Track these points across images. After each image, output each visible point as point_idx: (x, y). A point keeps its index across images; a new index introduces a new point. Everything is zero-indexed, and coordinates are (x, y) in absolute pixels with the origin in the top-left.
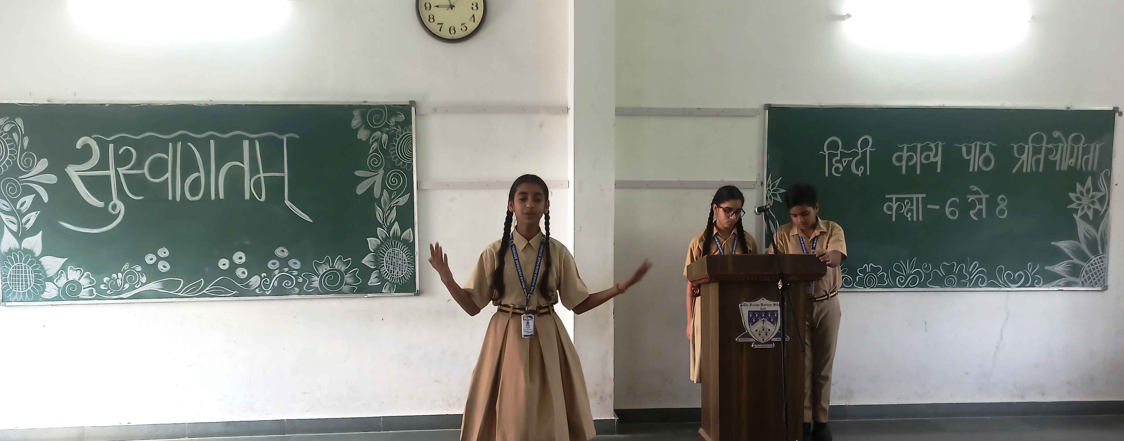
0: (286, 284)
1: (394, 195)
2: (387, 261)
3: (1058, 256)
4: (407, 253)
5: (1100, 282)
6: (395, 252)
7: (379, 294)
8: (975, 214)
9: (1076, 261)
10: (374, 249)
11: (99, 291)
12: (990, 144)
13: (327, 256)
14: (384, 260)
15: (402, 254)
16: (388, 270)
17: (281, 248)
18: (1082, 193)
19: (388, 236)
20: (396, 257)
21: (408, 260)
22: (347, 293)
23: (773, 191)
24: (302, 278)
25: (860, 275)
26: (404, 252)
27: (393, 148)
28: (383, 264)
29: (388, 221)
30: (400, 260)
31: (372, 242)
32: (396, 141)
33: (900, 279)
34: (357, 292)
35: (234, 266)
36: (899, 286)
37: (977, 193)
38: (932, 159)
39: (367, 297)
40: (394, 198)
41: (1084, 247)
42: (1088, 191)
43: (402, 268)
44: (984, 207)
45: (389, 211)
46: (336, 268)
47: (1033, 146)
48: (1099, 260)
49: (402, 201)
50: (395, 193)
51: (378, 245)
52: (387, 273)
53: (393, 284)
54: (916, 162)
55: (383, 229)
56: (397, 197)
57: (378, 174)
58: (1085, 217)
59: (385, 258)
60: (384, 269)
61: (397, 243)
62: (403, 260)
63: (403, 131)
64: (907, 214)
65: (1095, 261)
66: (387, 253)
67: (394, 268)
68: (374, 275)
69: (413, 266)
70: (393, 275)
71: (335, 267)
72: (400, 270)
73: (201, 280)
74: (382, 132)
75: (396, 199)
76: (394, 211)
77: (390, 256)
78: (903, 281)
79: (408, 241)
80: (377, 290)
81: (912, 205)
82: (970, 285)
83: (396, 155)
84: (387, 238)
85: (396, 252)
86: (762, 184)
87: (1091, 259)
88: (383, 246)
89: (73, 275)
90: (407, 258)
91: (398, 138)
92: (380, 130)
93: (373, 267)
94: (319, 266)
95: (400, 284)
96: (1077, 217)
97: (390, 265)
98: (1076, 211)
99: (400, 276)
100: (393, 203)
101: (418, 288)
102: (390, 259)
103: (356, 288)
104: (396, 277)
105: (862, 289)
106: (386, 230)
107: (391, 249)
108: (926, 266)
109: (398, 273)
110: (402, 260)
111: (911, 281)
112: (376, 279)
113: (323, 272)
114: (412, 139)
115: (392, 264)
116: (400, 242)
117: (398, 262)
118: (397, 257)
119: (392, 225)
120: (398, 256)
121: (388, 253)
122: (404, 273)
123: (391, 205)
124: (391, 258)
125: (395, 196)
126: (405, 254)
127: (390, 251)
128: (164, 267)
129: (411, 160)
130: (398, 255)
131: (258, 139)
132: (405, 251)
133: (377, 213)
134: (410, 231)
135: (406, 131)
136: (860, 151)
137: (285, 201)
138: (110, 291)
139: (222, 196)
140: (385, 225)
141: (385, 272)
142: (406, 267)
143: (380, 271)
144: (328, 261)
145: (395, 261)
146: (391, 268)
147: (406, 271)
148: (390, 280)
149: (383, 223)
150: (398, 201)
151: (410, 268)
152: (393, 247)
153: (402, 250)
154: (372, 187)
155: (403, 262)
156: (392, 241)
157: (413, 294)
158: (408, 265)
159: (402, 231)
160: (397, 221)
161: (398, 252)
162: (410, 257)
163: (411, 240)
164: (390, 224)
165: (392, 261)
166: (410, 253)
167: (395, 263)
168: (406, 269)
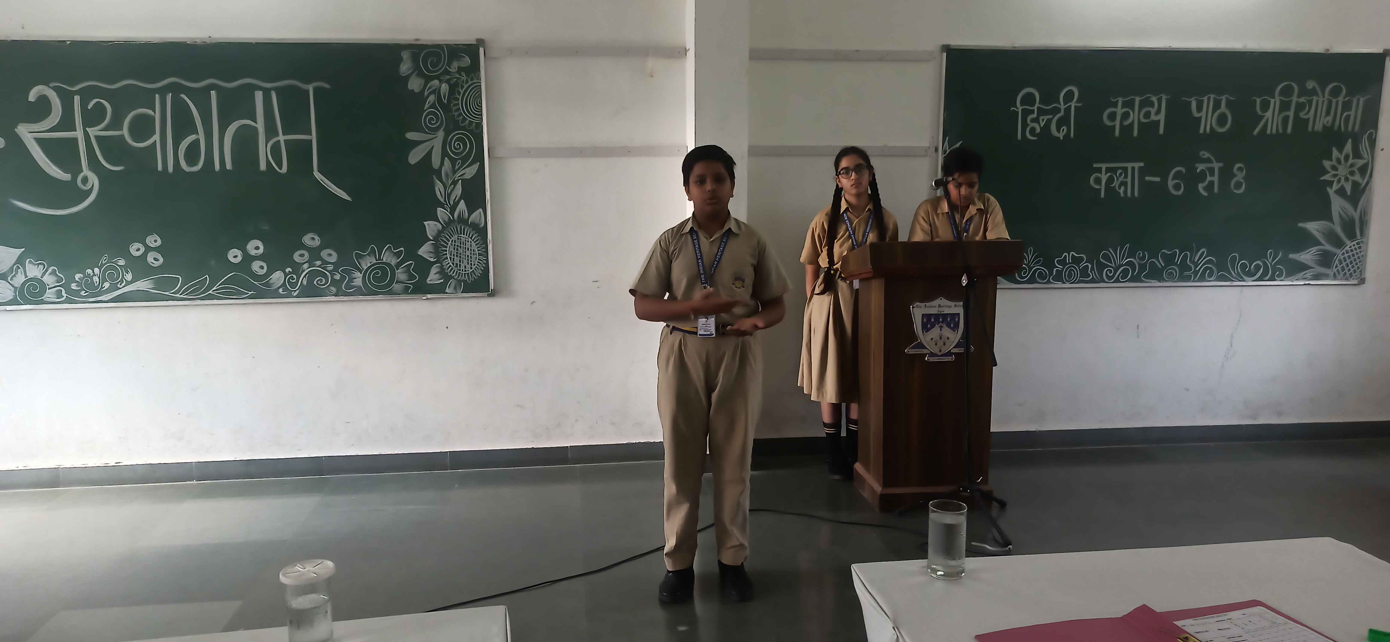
0: (319, 282)
1: (458, 164)
2: (451, 251)
3: (1306, 241)
4: (477, 241)
5: (1356, 274)
6: (461, 239)
7: (441, 294)
8: (1205, 189)
9: (1328, 247)
10: (434, 237)
11: (69, 291)
12: (1227, 98)
13: (373, 245)
14: (447, 250)
15: (471, 242)
16: (453, 264)
17: (310, 235)
18: (1339, 161)
19: (452, 218)
20: (463, 247)
21: (478, 250)
22: (400, 293)
24: (340, 274)
25: (1058, 267)
27: (457, 102)
28: (446, 256)
29: (451, 199)
30: (468, 250)
31: (431, 227)
32: (459, 94)
33: (1108, 272)
34: (413, 292)
35: (248, 259)
36: (1106, 280)
37: (1208, 160)
38: (1153, 117)
39: (424, 298)
40: (459, 169)
41: (1338, 230)
42: (1347, 158)
43: (471, 261)
44: (1216, 179)
45: (453, 186)
46: (384, 260)
47: (1281, 100)
48: (1357, 246)
49: (470, 172)
50: (459, 162)
51: (439, 231)
52: (451, 268)
53: (459, 282)
54: (1133, 122)
55: (446, 210)
56: (463, 168)
57: (437, 137)
58: (1341, 192)
59: (448, 248)
60: (447, 262)
61: (464, 228)
62: (472, 250)
63: (469, 80)
64: (1120, 188)
65: (1351, 247)
66: (450, 242)
67: (460, 262)
68: (434, 270)
69: (485, 258)
70: (460, 270)
71: (382, 260)
72: (468, 264)
73: (205, 277)
74: (441, 81)
75: (461, 170)
76: (459, 187)
77: (455, 245)
78: (1112, 274)
79: (478, 225)
80: (439, 290)
81: (1126, 177)
82: (1194, 279)
83: (460, 112)
84: (450, 222)
85: (463, 240)
86: (936, 150)
87: (1347, 245)
88: (445, 231)
89: (34, 271)
91: (462, 89)
92: (437, 77)
93: (432, 260)
94: (361, 258)
95: (469, 281)
96: (1331, 191)
97: (455, 257)
98: (1330, 184)
99: (468, 271)
100: (458, 176)
101: (492, 287)
102: (454, 249)
103: (410, 287)
104: (464, 272)
105: (1059, 285)
106: (449, 210)
107: (456, 236)
108: (1141, 254)
109: (465, 268)
111: (1121, 274)
112: (437, 276)
113: (367, 266)
114: (481, 91)
115: (457, 256)
116: (468, 227)
117: (465, 253)
118: (464, 246)
119: (456, 204)
120: (465, 245)
121: (452, 241)
122: (474, 267)
123: (455, 178)
124: (456, 247)
125: (459, 166)
126: (475, 242)
127: (454, 238)
128: (154, 259)
129: (480, 118)
130: (465, 243)
131: (276, 89)
133: (437, 189)
134: (480, 213)
135: (472, 79)
136: (1063, 107)
137: (314, 173)
138: (84, 292)
139: (229, 166)
140: (447, 204)
141: (448, 265)
142: (476, 259)
143: (442, 264)
144: (373, 251)
145: (462, 251)
146: (457, 260)
147: (476, 264)
148: (456, 275)
149: (445, 201)
150: (464, 173)
151: (482, 261)
152: (459, 233)
153: (470, 237)
154: (429, 154)
155: (472, 252)
156: (457, 226)
157: (486, 294)
158: (479, 257)
159: (470, 212)
160: (463, 199)
161: (465, 239)
162: (481, 247)
163: (482, 223)
164: (454, 202)
165: (457, 252)
166: (480, 241)
167: (462, 254)
168: (477, 262)
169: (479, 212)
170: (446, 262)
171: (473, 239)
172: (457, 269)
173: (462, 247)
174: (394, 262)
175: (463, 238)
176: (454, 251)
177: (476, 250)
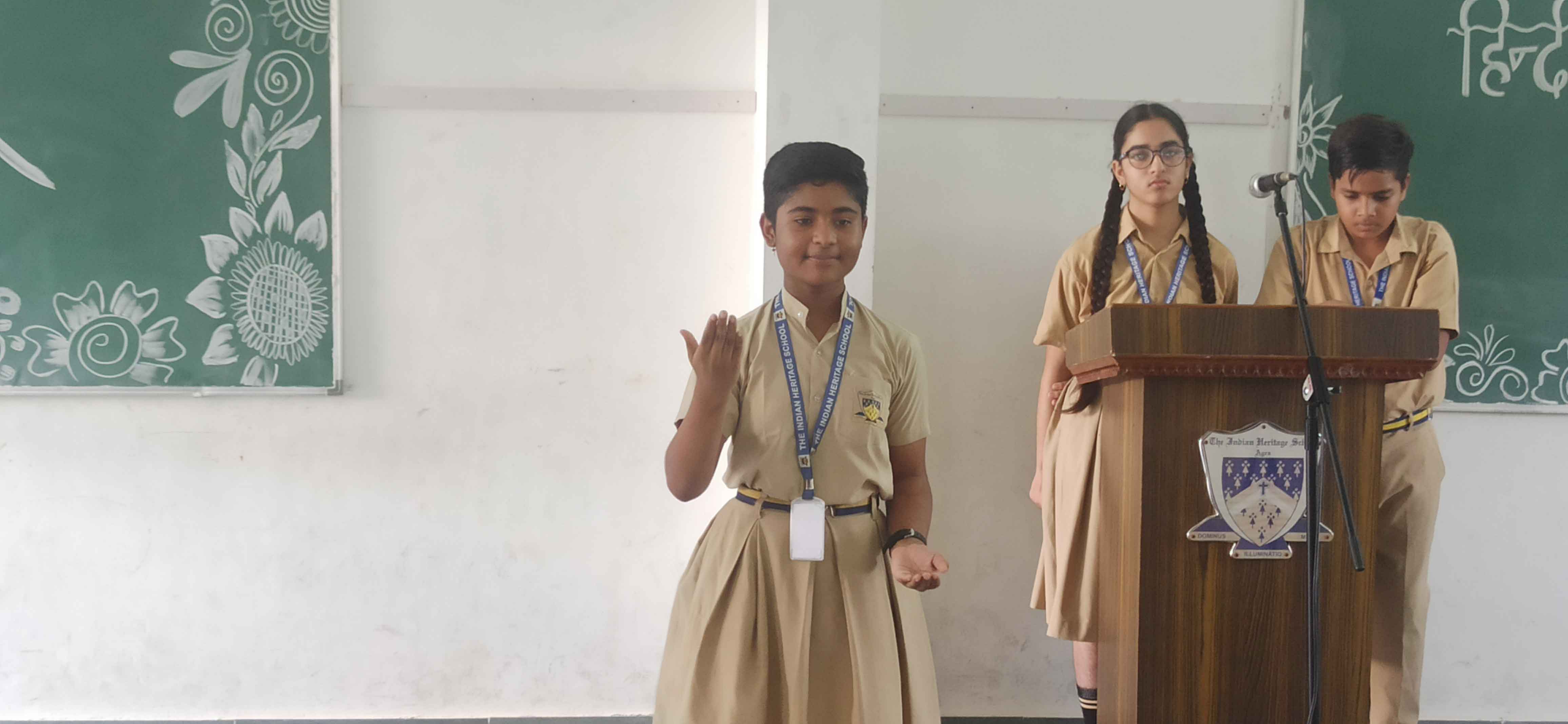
1: (277, 119)
2: (256, 299)
4: (309, 278)
6: (277, 274)
7: (233, 387)
10: (221, 268)
13: (94, 283)
14: (246, 296)
15: (297, 280)
16: (259, 324)
19: (259, 230)
20: (281, 290)
21: (313, 298)
22: (145, 382)
23: (1317, 133)
24: (24, 338)
25: (1548, 369)
26: (302, 277)
28: (243, 309)
29: (258, 190)
30: (291, 296)
31: (216, 247)
34: (173, 382)
39: (197, 394)
43: (296, 320)
45: (264, 163)
46: (117, 314)
49: (300, 135)
50: (280, 114)
51: (231, 255)
52: (253, 333)
53: (270, 362)
55: (248, 212)
56: (287, 126)
57: (234, 61)
59: (250, 290)
60: (246, 322)
61: (285, 250)
62: (300, 298)
66: (255, 278)
67: (273, 319)
68: (220, 336)
69: (327, 316)
70: (272, 338)
71: (113, 313)
72: (290, 325)
75: (282, 129)
76: (277, 164)
77: (263, 286)
79: (313, 245)
80: (227, 377)
83: (283, 12)
84: (256, 237)
85: (282, 276)
86: (1287, 112)
88: (244, 257)
90: (312, 293)
93: (216, 315)
94: (69, 308)
95: (291, 360)
97: (264, 311)
99: (290, 340)
100: (275, 143)
101: (337, 374)
102: (262, 294)
103: (168, 371)
104: (280, 343)
106: (254, 213)
107: (267, 268)
109: (284, 333)
110: (297, 298)
112: (225, 349)
113: (80, 324)
115: (268, 309)
116: (292, 249)
117: (285, 302)
118: (284, 289)
119: (269, 201)
120: (286, 287)
121: (258, 278)
122: (301, 333)
123: (268, 147)
124: (266, 291)
125: (278, 122)
126: (306, 281)
127: (265, 271)
129: (326, 25)
130: (286, 282)
132: (304, 275)
133: (230, 168)
134: (319, 220)
136: (1559, 30)
140: (250, 201)
141: (250, 327)
142: (307, 319)
143: (235, 326)
144: (94, 295)
145: (278, 300)
146: (266, 318)
147: (307, 326)
148: (264, 350)
149: (247, 194)
150: (287, 137)
151: (319, 320)
152: (274, 261)
153: (297, 269)
154: (217, 97)
155: (300, 302)
156: (271, 246)
157: (324, 390)
158: (315, 312)
159: (299, 217)
160: (284, 191)
161: (286, 274)
162: (319, 290)
163: (321, 242)
164: (265, 197)
165: (268, 299)
166: (317, 279)
167: (278, 306)
168: (308, 322)
169: (317, 220)
170: (244, 320)
171: (301, 274)
172: (267, 336)
173: (279, 291)
174: (136, 316)
175: (281, 273)
176: (261, 297)
177: (308, 296)
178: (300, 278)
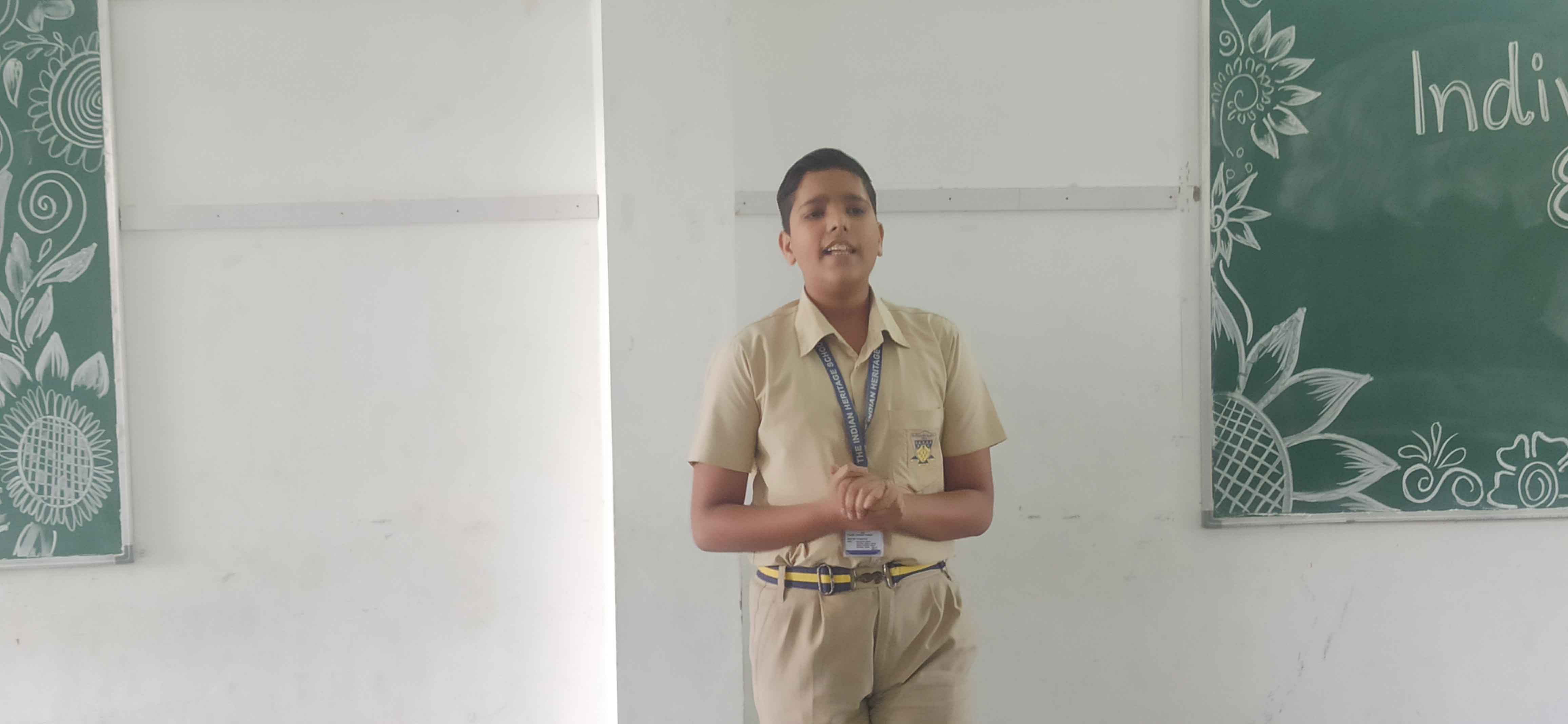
1: (45, 250)
2: (28, 457)
4: (91, 430)
6: (51, 427)
7: (5, 560)
14: (17, 453)
15: (76, 433)
16: (32, 486)
19: (29, 377)
20: (57, 445)
21: (95, 453)
23: (1231, 215)
25: (1504, 469)
26: (81, 429)
27: (41, 103)
28: (13, 469)
29: (27, 331)
30: (69, 452)
32: (48, 81)
40: (46, 260)
43: (76, 479)
45: (32, 299)
49: (73, 266)
50: (48, 243)
52: (26, 496)
53: (47, 530)
55: (16, 357)
56: (57, 257)
59: (20, 447)
60: (19, 483)
61: (60, 399)
62: (79, 453)
63: (72, 51)
66: (26, 433)
67: (49, 479)
69: (112, 472)
70: (48, 501)
74: (5, 55)
75: (52, 261)
76: (47, 301)
77: (36, 441)
79: (93, 392)
83: (48, 126)
84: (25, 386)
85: (57, 429)
86: (1197, 194)
88: (12, 409)
90: (92, 447)
91: (54, 71)
95: (71, 524)
97: (38, 470)
99: (69, 502)
100: (44, 276)
101: (126, 539)
102: (35, 451)
104: (58, 506)
105: (1511, 511)
106: (22, 358)
107: (40, 420)
109: (62, 494)
110: (76, 454)
114: (99, 75)
115: (42, 467)
116: (68, 397)
117: (62, 459)
119: (40, 344)
120: (63, 441)
121: (30, 433)
122: (83, 494)
123: (36, 282)
124: (40, 447)
125: (47, 252)
126: (86, 433)
127: (36, 425)
129: (99, 139)
130: (63, 436)
132: (84, 426)
134: (98, 362)
135: (79, 49)
140: (17, 344)
141: (22, 489)
142: (88, 476)
143: (4, 489)
145: (54, 456)
146: (41, 477)
147: (89, 485)
148: (39, 515)
149: (13, 336)
150: (59, 269)
152: (47, 412)
153: (74, 420)
155: (79, 457)
156: (43, 394)
157: (111, 558)
158: (96, 468)
159: (75, 362)
160: (57, 332)
161: (63, 427)
162: (102, 443)
163: (103, 388)
164: (35, 340)
165: (43, 457)
166: (99, 431)
167: (54, 463)
168: (90, 480)
169: (96, 363)
170: (15, 482)
171: (81, 424)
172: (43, 498)
173: (54, 446)
175: (57, 425)
176: (35, 454)
177: (90, 451)
178: (79, 431)
